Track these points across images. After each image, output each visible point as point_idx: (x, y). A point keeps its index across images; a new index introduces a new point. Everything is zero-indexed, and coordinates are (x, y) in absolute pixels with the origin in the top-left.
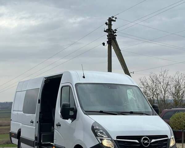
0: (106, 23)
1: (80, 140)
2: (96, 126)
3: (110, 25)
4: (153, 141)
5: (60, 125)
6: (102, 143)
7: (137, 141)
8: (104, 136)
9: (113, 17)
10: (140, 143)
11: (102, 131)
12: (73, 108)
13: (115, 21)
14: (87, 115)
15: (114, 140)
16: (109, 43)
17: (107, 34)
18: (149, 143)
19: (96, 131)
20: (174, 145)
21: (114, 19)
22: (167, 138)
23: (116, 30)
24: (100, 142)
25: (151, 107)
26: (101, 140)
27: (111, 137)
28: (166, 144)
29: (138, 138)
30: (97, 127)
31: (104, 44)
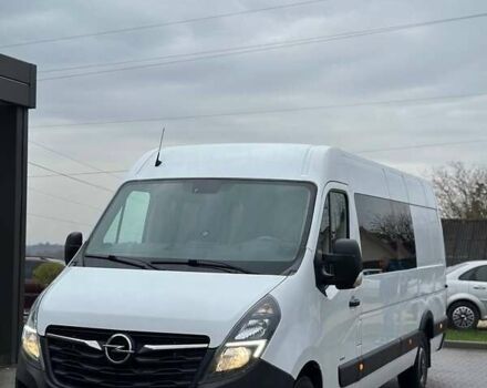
15: (41, 337)
22: (206, 345)
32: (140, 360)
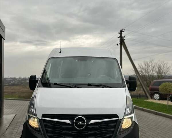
0: (119, 33)
7: (68, 121)
9: (123, 29)
15: (39, 119)
22: (117, 119)
23: (124, 37)
27: (36, 115)
32: (90, 127)
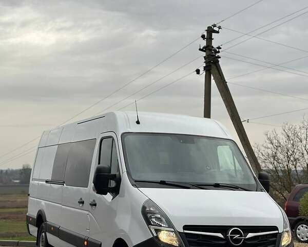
0: (203, 37)
1: (122, 231)
2: (150, 207)
3: (209, 39)
4: (250, 235)
5: (95, 205)
6: (157, 237)
7: (220, 235)
8: (162, 225)
9: (215, 26)
10: (226, 238)
11: (159, 216)
12: (116, 175)
13: (218, 32)
14: (136, 187)
15: (179, 232)
16: (208, 69)
17: (204, 54)
18: (242, 239)
19: (149, 215)
20: (289, 245)
21: (216, 29)
22: (277, 232)
23: (219, 48)
24: (155, 235)
25: (254, 177)
26: (157, 231)
27: (173, 227)
28: (274, 243)
29: (224, 229)
30: (152, 209)
31: (198, 71)
32: (248, 242)
